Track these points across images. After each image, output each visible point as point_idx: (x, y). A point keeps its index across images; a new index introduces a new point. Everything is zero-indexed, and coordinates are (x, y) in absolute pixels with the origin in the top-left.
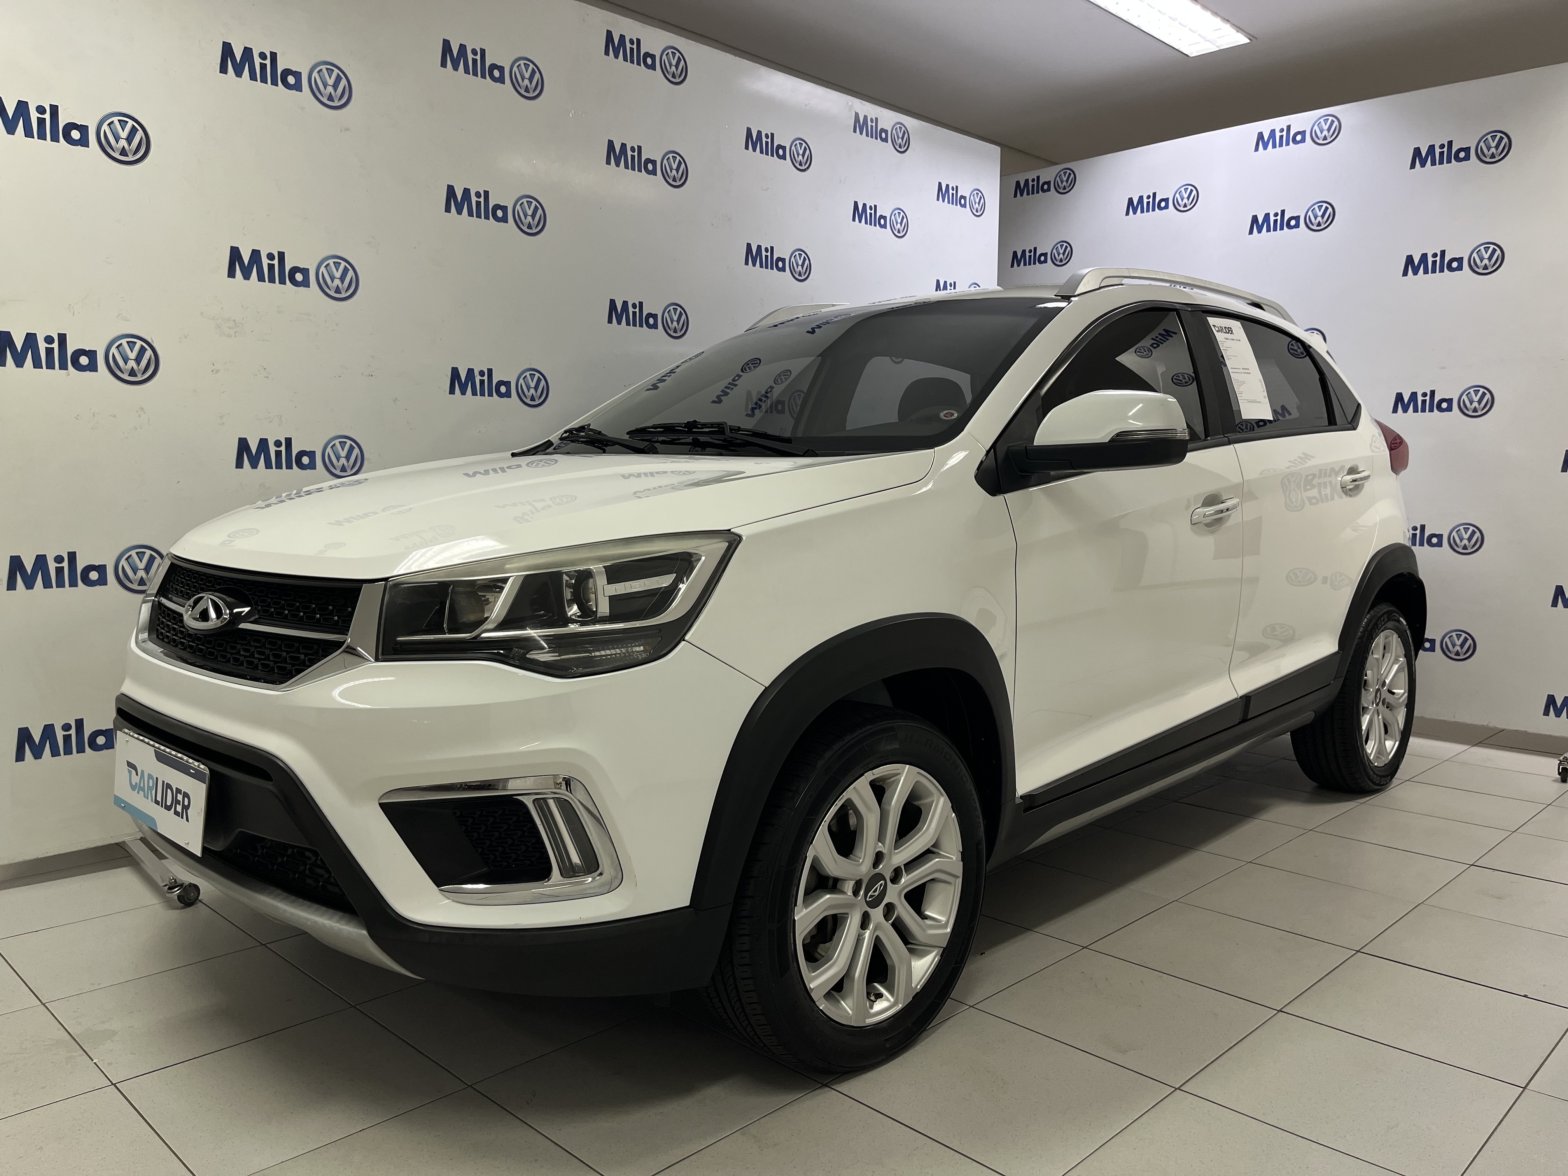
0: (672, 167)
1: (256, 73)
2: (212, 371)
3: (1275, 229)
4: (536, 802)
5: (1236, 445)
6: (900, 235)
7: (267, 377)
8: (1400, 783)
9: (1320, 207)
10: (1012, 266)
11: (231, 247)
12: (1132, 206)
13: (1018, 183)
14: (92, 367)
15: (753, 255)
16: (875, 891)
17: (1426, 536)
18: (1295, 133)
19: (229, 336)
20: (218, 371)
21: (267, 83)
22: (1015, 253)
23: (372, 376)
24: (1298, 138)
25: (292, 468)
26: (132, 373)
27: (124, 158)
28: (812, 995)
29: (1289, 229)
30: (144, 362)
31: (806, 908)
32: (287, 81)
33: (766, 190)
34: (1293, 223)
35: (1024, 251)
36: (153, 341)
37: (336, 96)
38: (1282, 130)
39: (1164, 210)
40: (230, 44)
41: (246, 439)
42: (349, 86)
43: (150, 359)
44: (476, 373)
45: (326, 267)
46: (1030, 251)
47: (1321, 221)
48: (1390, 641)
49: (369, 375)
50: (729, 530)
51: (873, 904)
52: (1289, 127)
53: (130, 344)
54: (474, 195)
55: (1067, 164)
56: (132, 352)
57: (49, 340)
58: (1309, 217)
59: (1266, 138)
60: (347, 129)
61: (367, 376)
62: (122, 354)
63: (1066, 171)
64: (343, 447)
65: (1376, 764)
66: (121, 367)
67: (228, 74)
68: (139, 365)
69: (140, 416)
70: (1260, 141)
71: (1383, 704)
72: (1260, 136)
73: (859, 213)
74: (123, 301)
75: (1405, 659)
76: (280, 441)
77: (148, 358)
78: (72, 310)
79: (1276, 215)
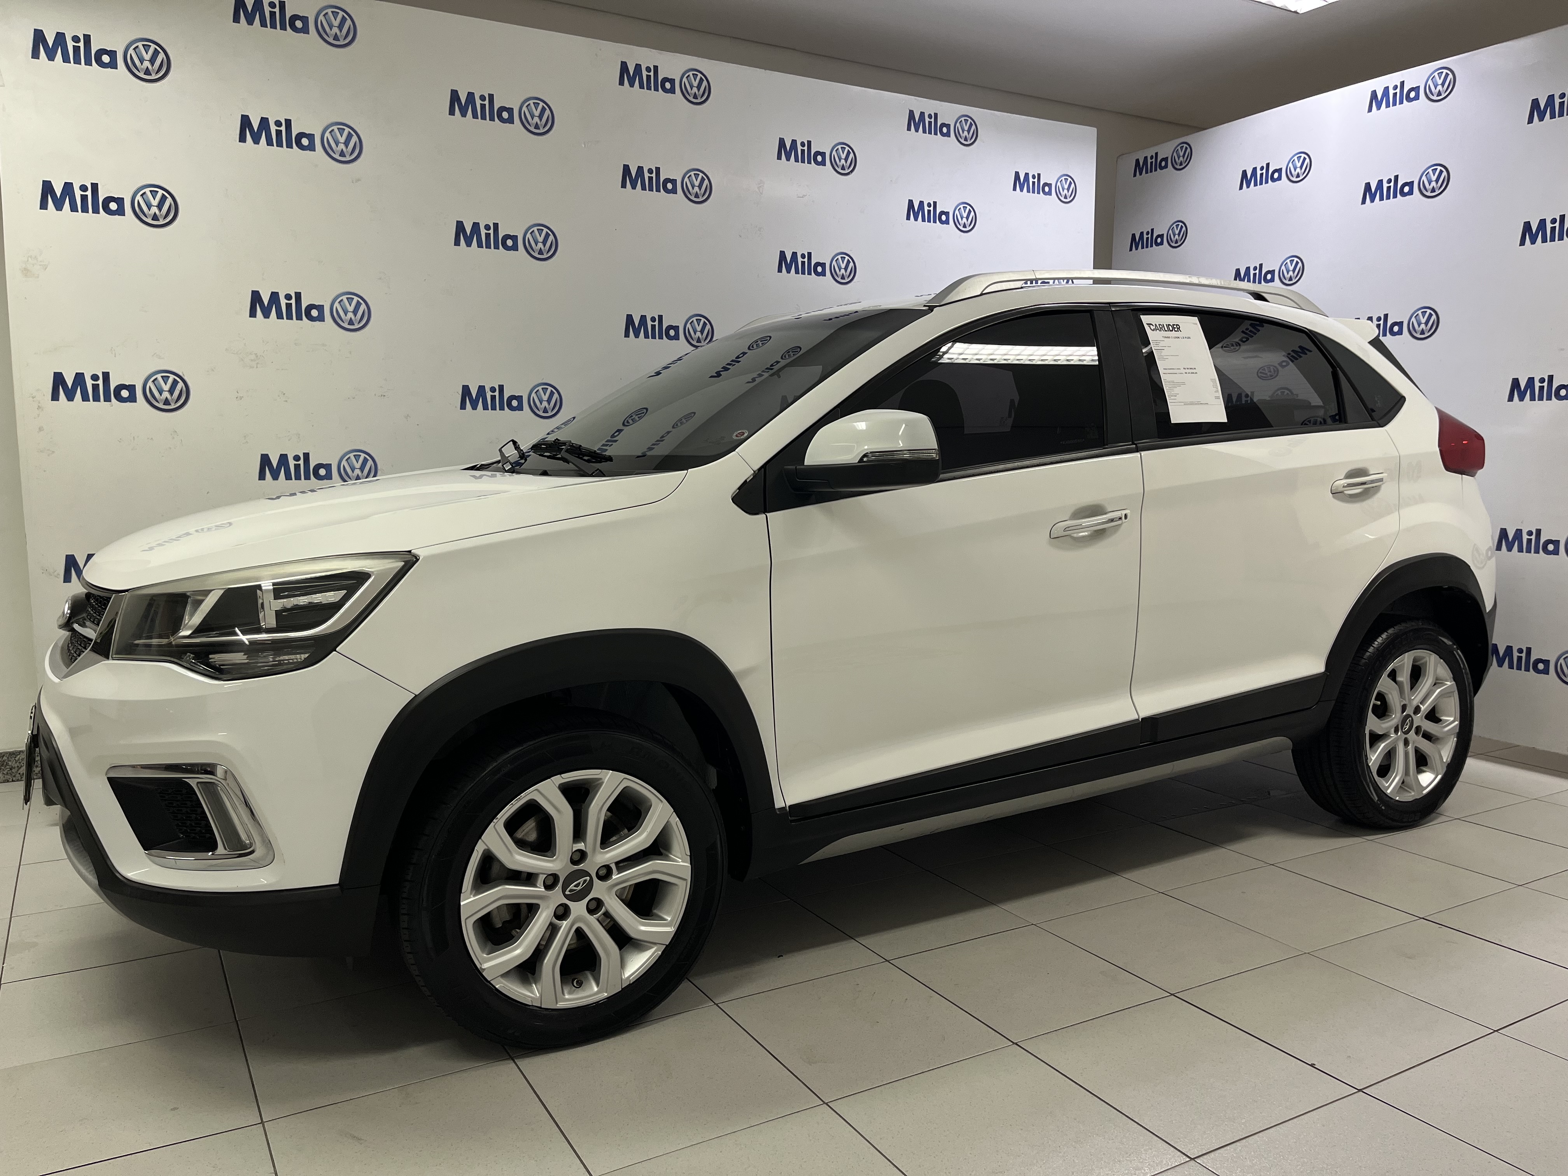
0: (694, 184)
1: (272, 139)
2: (237, 398)
3: (1388, 198)
4: (199, 785)
5: (1143, 453)
6: (965, 230)
7: (286, 401)
8: (1449, 820)
9: (1434, 170)
10: (1131, 250)
11: (252, 291)
12: (1246, 179)
13: (1137, 161)
14: (132, 399)
15: (786, 262)
16: (577, 886)
17: (1542, 541)
18: (1410, 89)
19: (251, 367)
20: (241, 398)
21: (282, 147)
22: (1134, 236)
23: (384, 396)
24: (1410, 95)
25: (310, 479)
26: (167, 402)
27: (155, 223)
28: (484, 974)
29: (1403, 196)
30: (176, 393)
31: (474, 896)
32: (301, 143)
33: (803, 197)
34: (1403, 189)
35: (1142, 233)
36: (183, 375)
37: (347, 151)
38: (1395, 87)
39: (1277, 182)
40: (248, 116)
41: (267, 455)
42: (359, 142)
43: (181, 390)
44: (487, 389)
45: (340, 302)
46: (1148, 233)
47: (1435, 186)
48: (1426, 662)
49: (382, 395)
50: (410, 551)
51: (576, 897)
52: (1402, 83)
53: (164, 378)
54: (484, 228)
55: (1183, 138)
56: (166, 385)
57: (95, 377)
58: (1423, 181)
59: (1379, 97)
60: (358, 180)
61: (379, 396)
62: (158, 387)
63: (1183, 145)
64: (357, 460)
65: (1397, 798)
66: (157, 397)
67: (247, 142)
68: (172, 396)
69: (173, 438)
70: (1374, 101)
71: (1417, 733)
72: (1374, 94)
73: (914, 211)
74: (158, 342)
75: (1454, 683)
76: (298, 455)
77: (180, 389)
78: (113, 352)
79: (1389, 181)
